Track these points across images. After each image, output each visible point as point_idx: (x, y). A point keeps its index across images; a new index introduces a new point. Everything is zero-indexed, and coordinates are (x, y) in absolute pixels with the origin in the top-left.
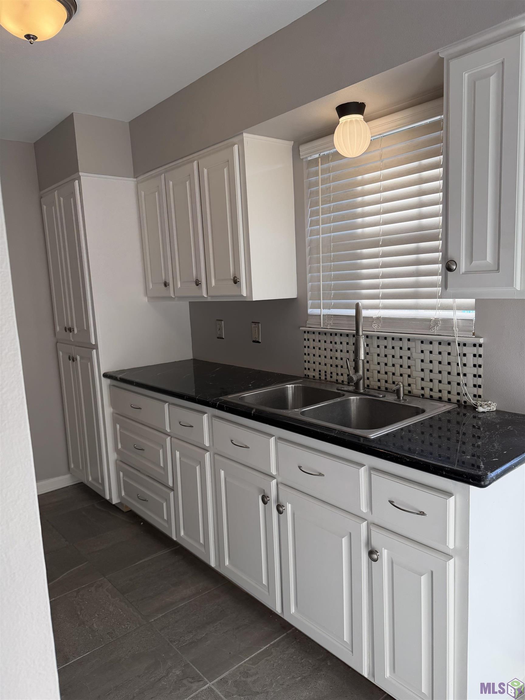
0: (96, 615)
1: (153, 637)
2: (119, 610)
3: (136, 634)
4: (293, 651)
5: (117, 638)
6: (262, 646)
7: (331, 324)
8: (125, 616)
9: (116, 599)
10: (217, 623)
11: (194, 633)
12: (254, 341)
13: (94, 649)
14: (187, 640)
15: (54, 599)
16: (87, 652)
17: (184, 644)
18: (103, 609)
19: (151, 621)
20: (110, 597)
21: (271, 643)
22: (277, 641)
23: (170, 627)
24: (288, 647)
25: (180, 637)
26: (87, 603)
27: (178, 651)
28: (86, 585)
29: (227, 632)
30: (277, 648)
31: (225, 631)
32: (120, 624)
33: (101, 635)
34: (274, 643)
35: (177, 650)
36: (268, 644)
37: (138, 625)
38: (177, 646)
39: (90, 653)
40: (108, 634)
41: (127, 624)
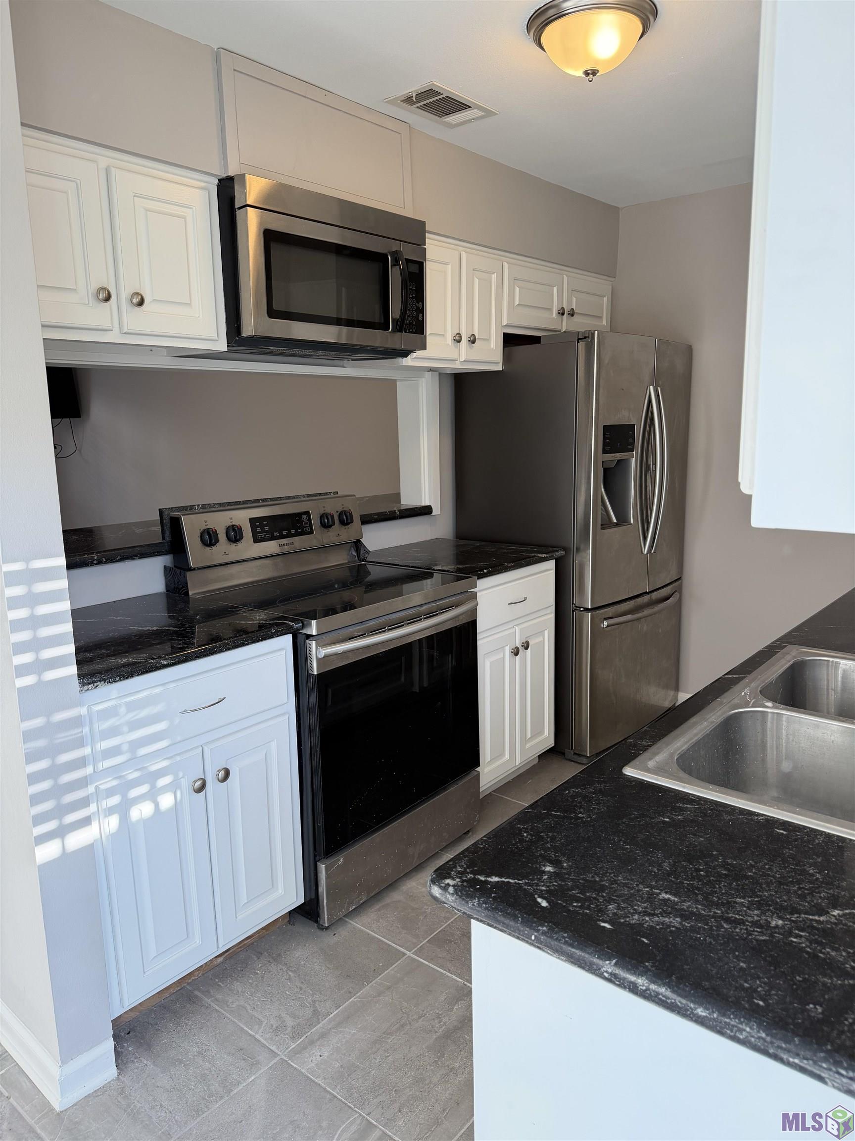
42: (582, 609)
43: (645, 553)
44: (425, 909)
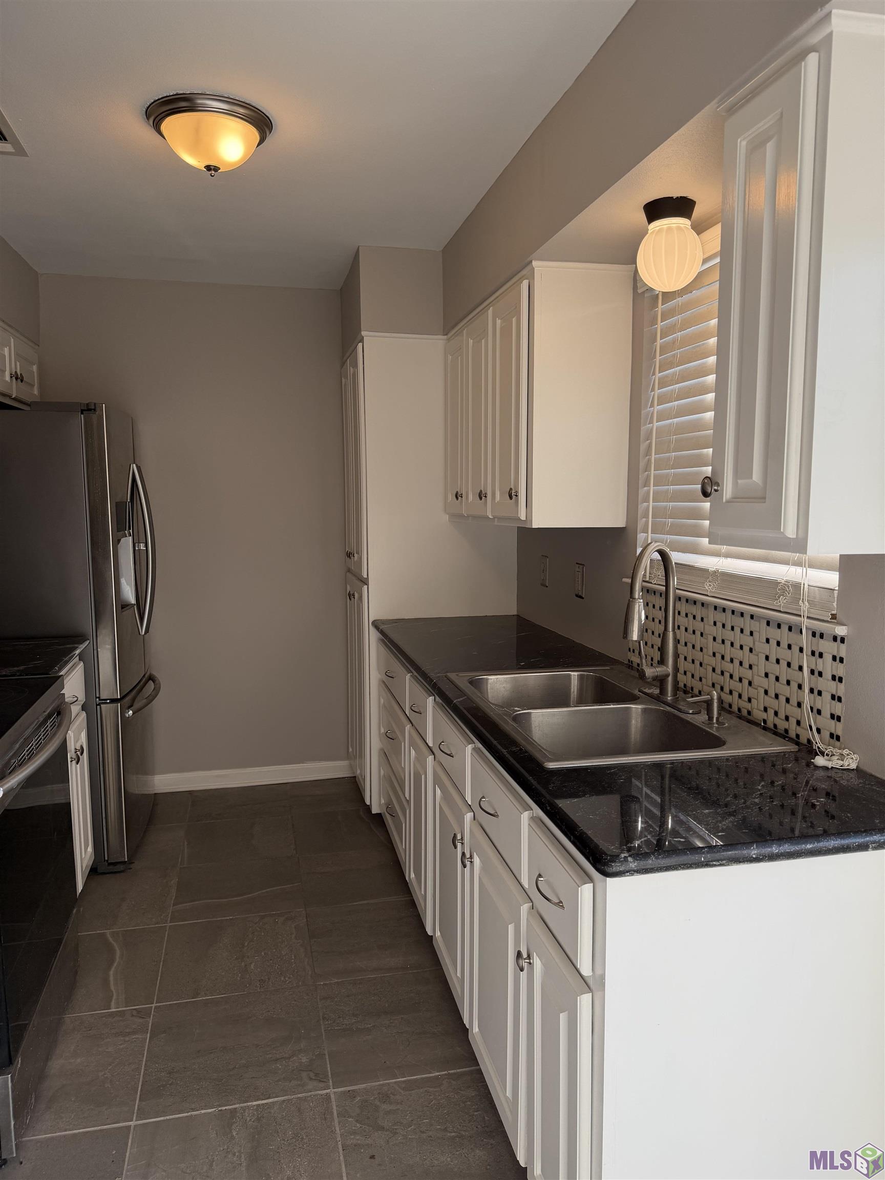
0: (263, 953)
1: (307, 1005)
2: (293, 956)
3: (291, 993)
4: (473, 1095)
5: (266, 990)
6: (434, 1071)
7: (659, 575)
8: (293, 966)
9: (299, 941)
10: (398, 1017)
11: (359, 1019)
12: (577, 596)
13: (233, 993)
14: (343, 1025)
15: (231, 918)
16: (223, 994)
17: (337, 1027)
18: (275, 949)
19: (319, 983)
20: (293, 936)
21: (450, 1072)
22: (461, 1072)
23: (336, 1000)
24: (470, 1087)
25: (339, 1018)
26: (263, 934)
27: (324, 1033)
28: (277, 912)
29: (402, 1033)
30: (452, 1082)
31: (400, 1031)
32: (281, 974)
33: (251, 980)
34: (455, 1074)
35: (323, 1031)
36: (445, 1071)
37: (300, 983)
38: (327, 1026)
39: (225, 996)
40: (260, 981)
41: (289, 978)
42: (108, 701)
43: (143, 633)
44: (103, 1075)
